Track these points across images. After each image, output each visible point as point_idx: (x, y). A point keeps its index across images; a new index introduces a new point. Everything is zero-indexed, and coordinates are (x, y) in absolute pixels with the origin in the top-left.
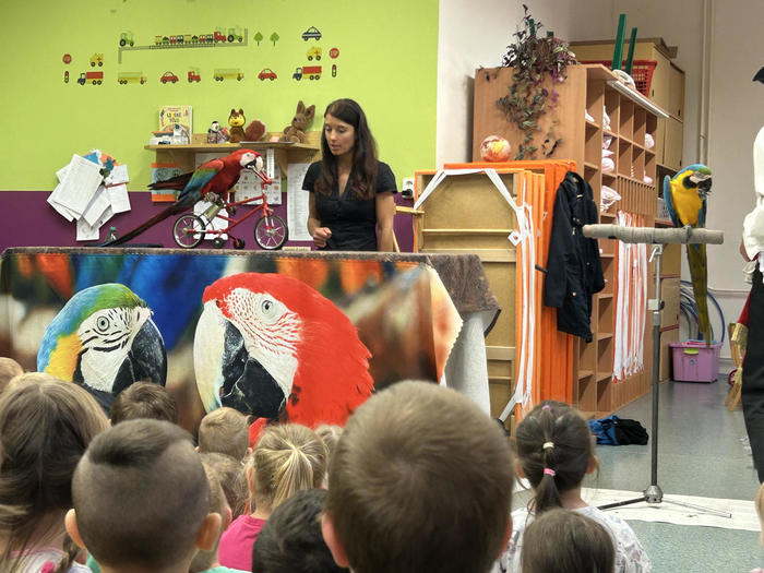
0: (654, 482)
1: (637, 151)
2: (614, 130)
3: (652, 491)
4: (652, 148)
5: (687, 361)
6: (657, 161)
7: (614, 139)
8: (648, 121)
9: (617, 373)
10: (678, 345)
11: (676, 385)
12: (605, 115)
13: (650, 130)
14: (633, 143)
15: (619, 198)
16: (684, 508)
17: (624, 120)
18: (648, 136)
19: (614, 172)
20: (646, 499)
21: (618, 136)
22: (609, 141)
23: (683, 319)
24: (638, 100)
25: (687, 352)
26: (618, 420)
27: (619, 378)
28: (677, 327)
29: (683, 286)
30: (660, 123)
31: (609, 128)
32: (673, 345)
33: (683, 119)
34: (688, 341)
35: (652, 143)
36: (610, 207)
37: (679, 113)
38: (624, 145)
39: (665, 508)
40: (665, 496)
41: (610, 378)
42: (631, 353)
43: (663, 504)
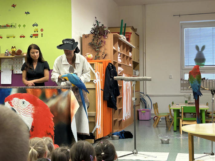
0: (135, 149)
1: (127, 57)
2: (121, 51)
3: (135, 151)
4: (131, 56)
5: (142, 114)
6: (133, 60)
7: (121, 54)
8: (130, 49)
9: (124, 118)
10: (140, 110)
11: (140, 121)
12: (118, 47)
13: (131, 51)
14: (126, 55)
15: (123, 70)
16: (144, 156)
17: (123, 49)
18: (130, 53)
19: (121, 63)
20: (133, 153)
21: (122, 53)
22: (120, 54)
23: (141, 103)
25: (142, 112)
26: (124, 131)
27: (124, 120)
28: (139, 105)
29: (141, 94)
30: (133, 49)
31: (119, 51)
32: (138, 110)
34: (143, 109)
36: (120, 72)
37: (138, 47)
38: (124, 55)
39: (138, 156)
40: (138, 152)
41: (122, 120)
42: (127, 113)
43: (138, 155)
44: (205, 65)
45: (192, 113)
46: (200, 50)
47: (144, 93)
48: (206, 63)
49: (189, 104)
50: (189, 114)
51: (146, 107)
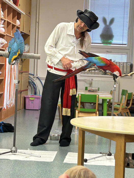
0: (14, 146)
1: (14, 26)
2: (5, 17)
3: (14, 149)
5: (30, 102)
6: (21, 30)
7: (5, 21)
8: (17, 15)
9: (5, 106)
10: (27, 96)
11: (26, 111)
12: (1, 12)
13: (19, 18)
14: (12, 23)
17: (8, 14)
18: (17, 21)
19: (5, 33)
20: (11, 152)
22: (3, 22)
23: (29, 87)
24: (14, 7)
25: (30, 99)
26: (4, 123)
27: (5, 108)
28: (27, 90)
29: (30, 76)
30: (22, 16)
31: (3, 16)
32: (26, 96)
33: (30, 15)
34: (31, 95)
35: (19, 24)
36: (3, 46)
37: (29, 13)
38: (9, 24)
39: (18, 155)
40: (18, 150)
41: (2, 108)
42: (10, 99)
43: (17, 153)
44: (113, 43)
45: (93, 103)
46: (108, 23)
47: (34, 75)
48: (114, 41)
49: (90, 91)
50: (89, 104)
51: (35, 93)
